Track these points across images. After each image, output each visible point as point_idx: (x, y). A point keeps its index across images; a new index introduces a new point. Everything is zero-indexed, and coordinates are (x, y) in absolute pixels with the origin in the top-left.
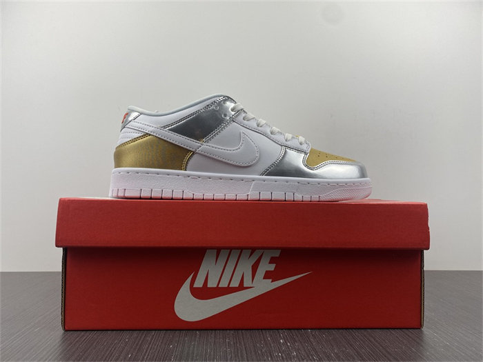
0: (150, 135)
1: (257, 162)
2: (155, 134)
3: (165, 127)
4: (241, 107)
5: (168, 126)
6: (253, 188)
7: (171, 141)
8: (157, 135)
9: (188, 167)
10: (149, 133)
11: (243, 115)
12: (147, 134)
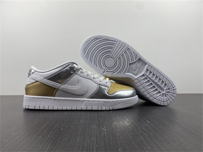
0: (39, 82)
1: (87, 92)
2: (40, 81)
3: (45, 78)
4: (80, 67)
5: (47, 77)
6: (84, 105)
7: (48, 84)
8: (42, 82)
9: (56, 95)
10: (38, 81)
11: (81, 70)
12: (37, 81)
